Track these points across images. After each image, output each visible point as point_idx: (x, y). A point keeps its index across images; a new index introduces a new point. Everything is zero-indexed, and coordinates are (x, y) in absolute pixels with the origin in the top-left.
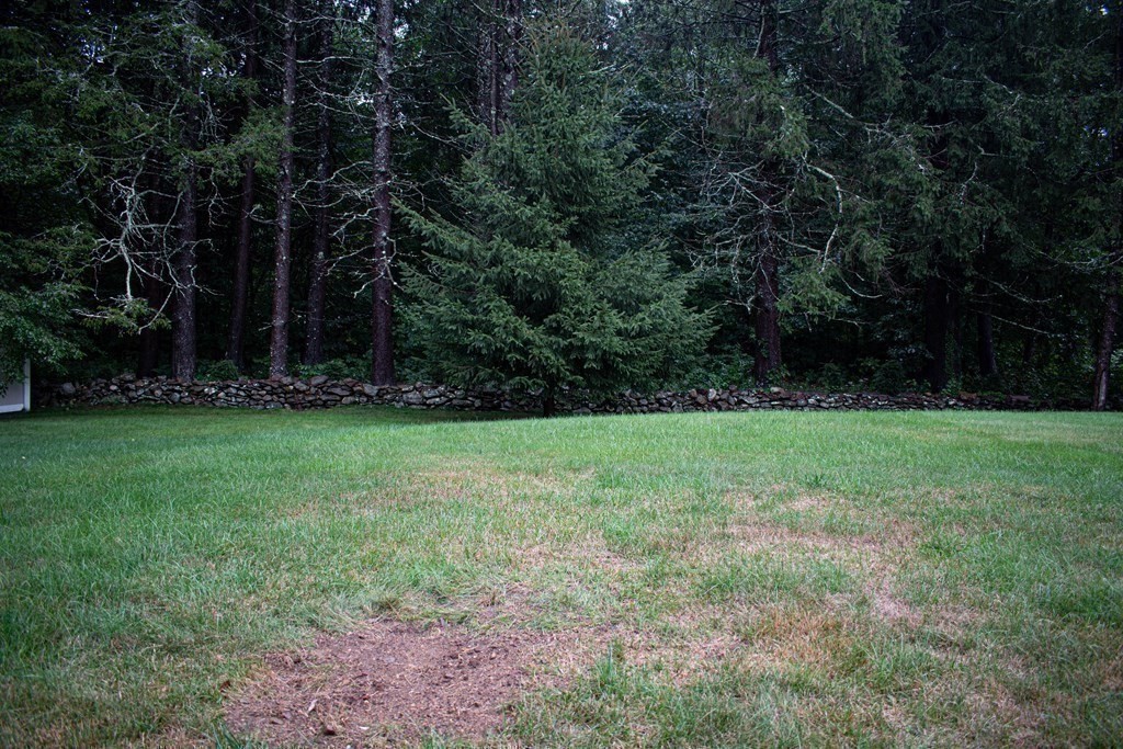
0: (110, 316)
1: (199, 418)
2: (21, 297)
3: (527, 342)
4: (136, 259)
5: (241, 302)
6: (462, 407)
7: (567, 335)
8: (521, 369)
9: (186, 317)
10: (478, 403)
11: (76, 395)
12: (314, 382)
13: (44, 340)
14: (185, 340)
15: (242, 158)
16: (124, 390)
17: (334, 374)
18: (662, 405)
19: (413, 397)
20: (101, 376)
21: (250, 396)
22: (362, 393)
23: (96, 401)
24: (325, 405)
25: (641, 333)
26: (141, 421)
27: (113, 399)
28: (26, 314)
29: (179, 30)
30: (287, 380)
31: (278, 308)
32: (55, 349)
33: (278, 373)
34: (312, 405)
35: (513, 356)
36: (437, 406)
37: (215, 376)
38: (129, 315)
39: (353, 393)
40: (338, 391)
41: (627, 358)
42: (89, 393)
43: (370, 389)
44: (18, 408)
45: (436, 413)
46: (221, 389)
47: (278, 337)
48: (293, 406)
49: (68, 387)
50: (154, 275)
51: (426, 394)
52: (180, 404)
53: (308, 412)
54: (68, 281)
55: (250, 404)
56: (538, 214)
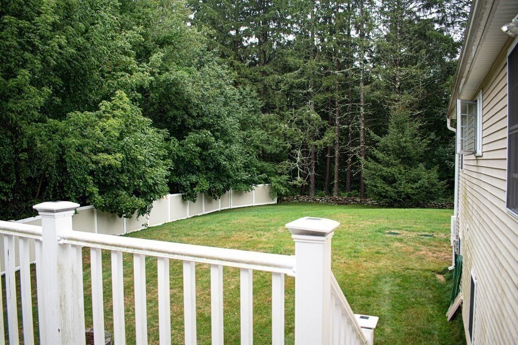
0: (295, 182)
1: (314, 206)
2: (276, 178)
3: (387, 191)
4: (300, 168)
5: (328, 174)
6: (383, 206)
7: (397, 189)
8: (385, 197)
9: (312, 180)
10: (387, 205)
11: (287, 200)
12: (344, 198)
13: (282, 188)
14: (312, 186)
15: (324, 143)
16: (298, 199)
17: (349, 196)
18: (443, 206)
19: (369, 202)
20: (292, 195)
21: (327, 201)
22: (356, 201)
23: (291, 202)
24: (346, 204)
25: (417, 188)
26: (301, 207)
27: (295, 201)
28: (277, 182)
29: (309, 113)
30: (337, 197)
31: (335, 178)
32: (283, 190)
33: (335, 196)
34: (343, 204)
35: (384, 194)
36: (376, 205)
37: (320, 196)
38: (299, 182)
39: (353, 201)
40: (350, 200)
41: (413, 195)
42: (290, 200)
43: (358, 200)
44: (274, 203)
45: (376, 207)
46: (321, 199)
47: (335, 186)
48: (338, 204)
49: (285, 198)
50: (304, 172)
51: (373, 202)
52: (310, 203)
53: (341, 206)
54: (286, 175)
55: (327, 203)
56: (390, 159)
